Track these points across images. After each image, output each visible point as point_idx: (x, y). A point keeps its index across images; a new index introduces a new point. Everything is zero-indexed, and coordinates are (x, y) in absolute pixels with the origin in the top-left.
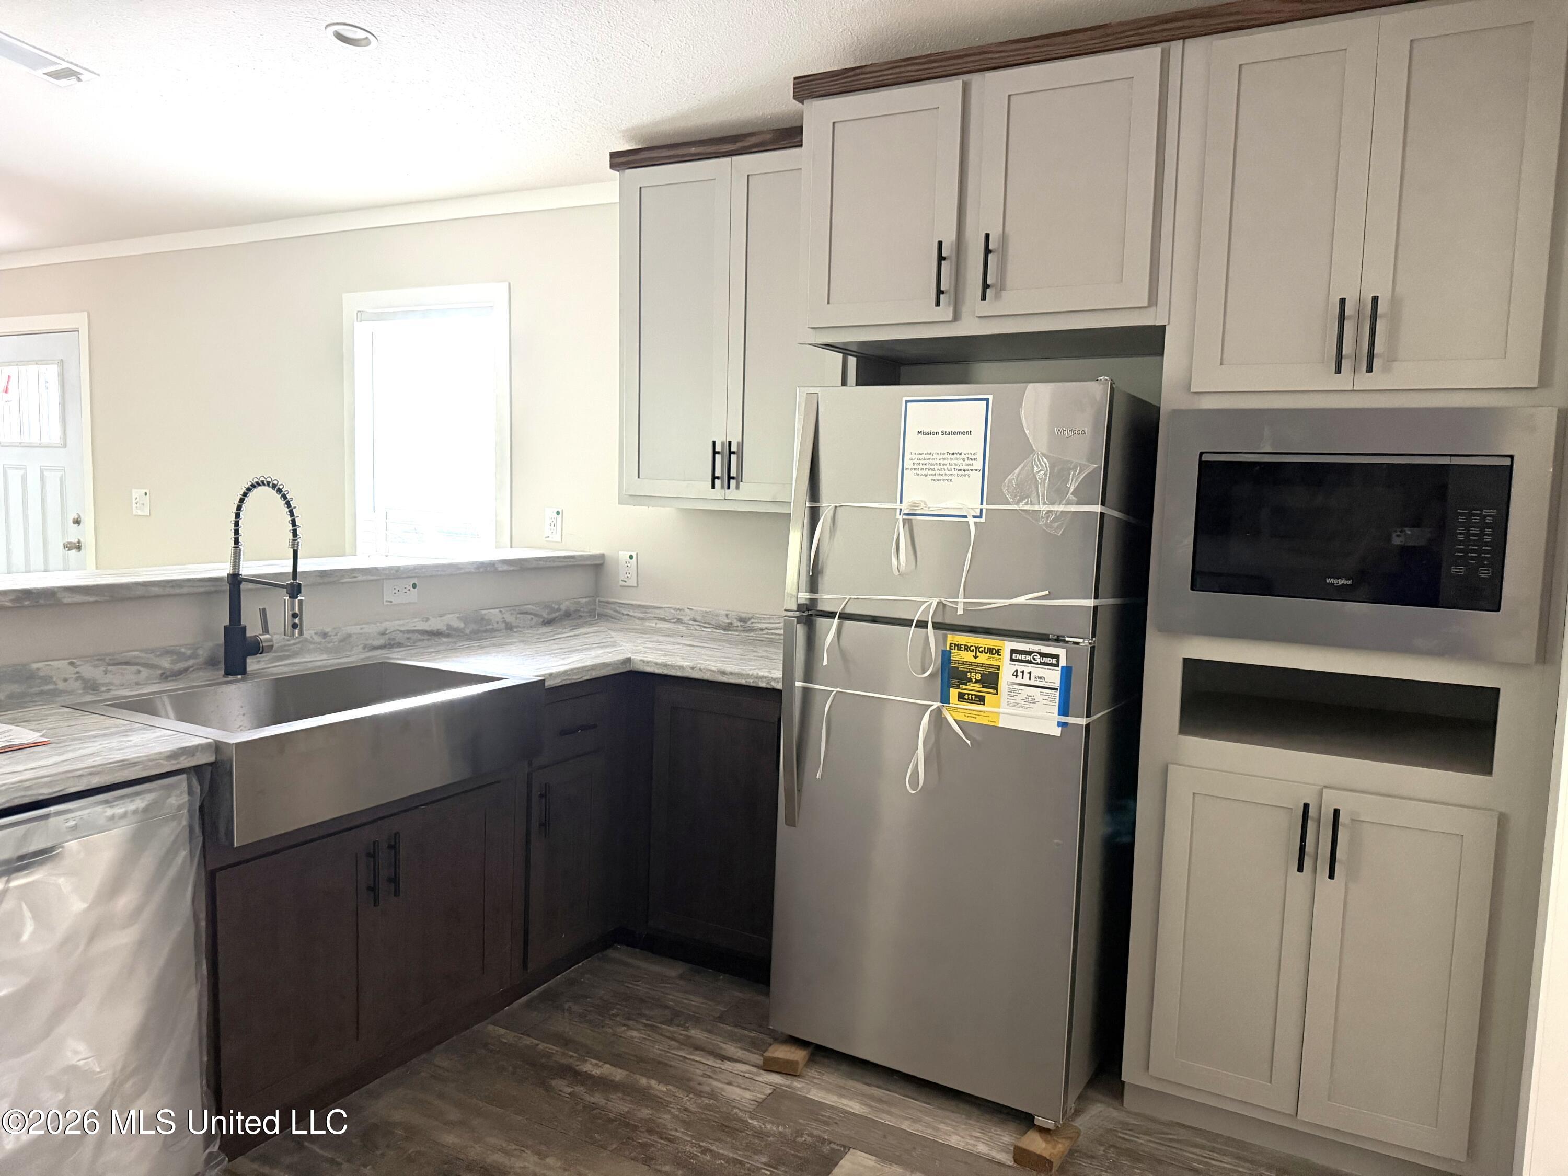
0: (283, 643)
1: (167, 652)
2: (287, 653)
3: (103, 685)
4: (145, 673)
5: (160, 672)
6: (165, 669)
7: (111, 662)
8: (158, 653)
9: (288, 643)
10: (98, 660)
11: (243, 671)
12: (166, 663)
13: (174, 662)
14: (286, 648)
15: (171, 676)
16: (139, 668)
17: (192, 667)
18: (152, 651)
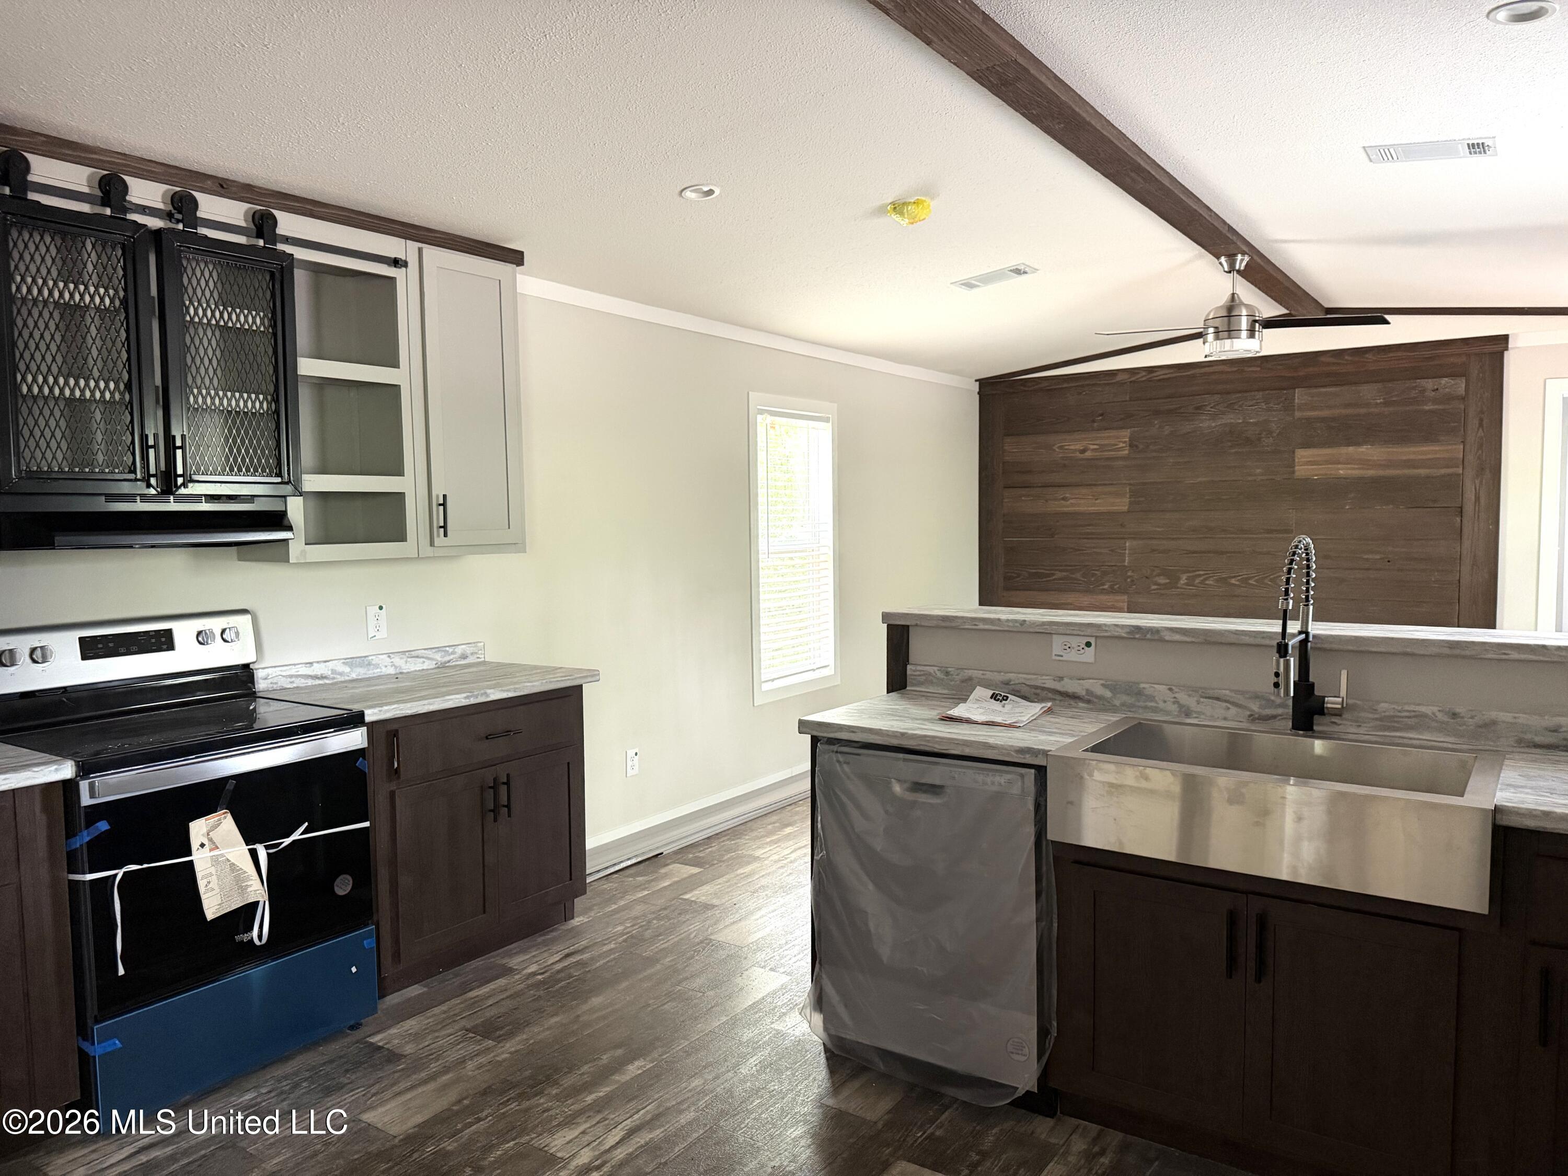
0: (1392, 714)
1: (1256, 697)
2: (1396, 725)
3: (1196, 712)
4: (1233, 710)
5: (1249, 713)
6: (1253, 711)
7: (1203, 695)
8: (1247, 696)
9: (1399, 714)
10: (1193, 691)
11: (1311, 729)
12: (1255, 707)
13: (1261, 707)
14: (1396, 719)
15: (1258, 719)
16: (1229, 705)
17: (1280, 715)
18: (1243, 693)
